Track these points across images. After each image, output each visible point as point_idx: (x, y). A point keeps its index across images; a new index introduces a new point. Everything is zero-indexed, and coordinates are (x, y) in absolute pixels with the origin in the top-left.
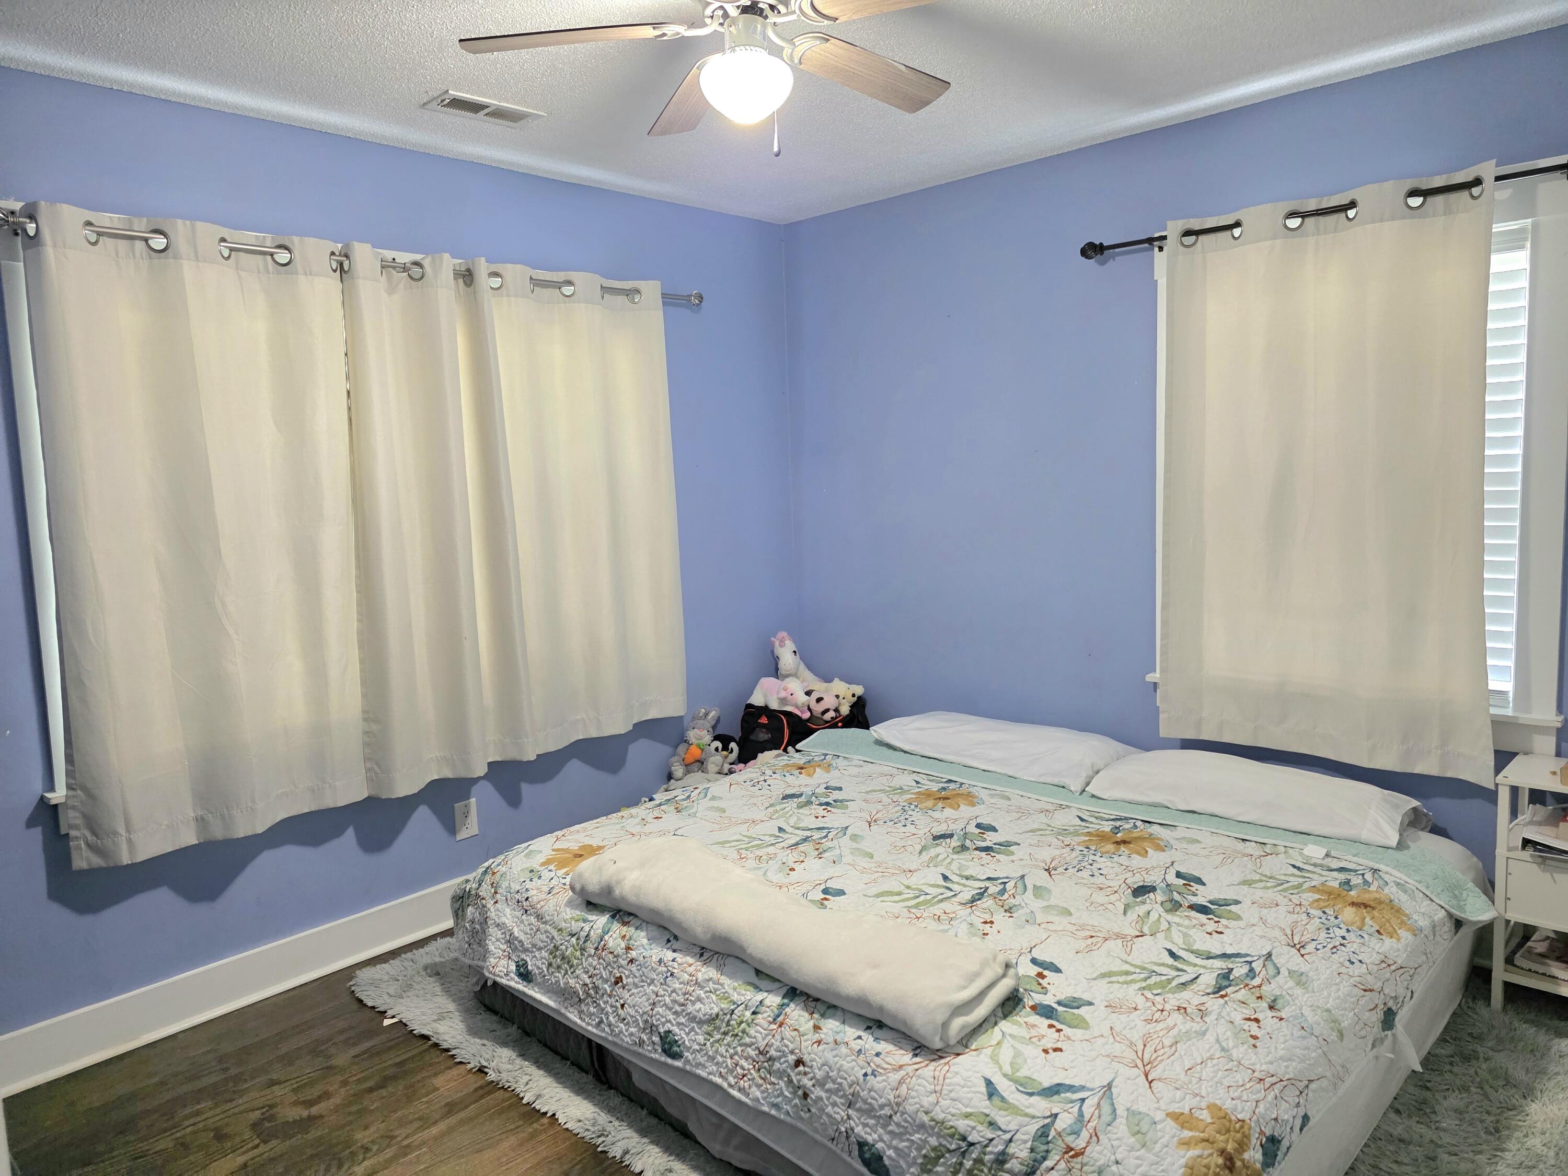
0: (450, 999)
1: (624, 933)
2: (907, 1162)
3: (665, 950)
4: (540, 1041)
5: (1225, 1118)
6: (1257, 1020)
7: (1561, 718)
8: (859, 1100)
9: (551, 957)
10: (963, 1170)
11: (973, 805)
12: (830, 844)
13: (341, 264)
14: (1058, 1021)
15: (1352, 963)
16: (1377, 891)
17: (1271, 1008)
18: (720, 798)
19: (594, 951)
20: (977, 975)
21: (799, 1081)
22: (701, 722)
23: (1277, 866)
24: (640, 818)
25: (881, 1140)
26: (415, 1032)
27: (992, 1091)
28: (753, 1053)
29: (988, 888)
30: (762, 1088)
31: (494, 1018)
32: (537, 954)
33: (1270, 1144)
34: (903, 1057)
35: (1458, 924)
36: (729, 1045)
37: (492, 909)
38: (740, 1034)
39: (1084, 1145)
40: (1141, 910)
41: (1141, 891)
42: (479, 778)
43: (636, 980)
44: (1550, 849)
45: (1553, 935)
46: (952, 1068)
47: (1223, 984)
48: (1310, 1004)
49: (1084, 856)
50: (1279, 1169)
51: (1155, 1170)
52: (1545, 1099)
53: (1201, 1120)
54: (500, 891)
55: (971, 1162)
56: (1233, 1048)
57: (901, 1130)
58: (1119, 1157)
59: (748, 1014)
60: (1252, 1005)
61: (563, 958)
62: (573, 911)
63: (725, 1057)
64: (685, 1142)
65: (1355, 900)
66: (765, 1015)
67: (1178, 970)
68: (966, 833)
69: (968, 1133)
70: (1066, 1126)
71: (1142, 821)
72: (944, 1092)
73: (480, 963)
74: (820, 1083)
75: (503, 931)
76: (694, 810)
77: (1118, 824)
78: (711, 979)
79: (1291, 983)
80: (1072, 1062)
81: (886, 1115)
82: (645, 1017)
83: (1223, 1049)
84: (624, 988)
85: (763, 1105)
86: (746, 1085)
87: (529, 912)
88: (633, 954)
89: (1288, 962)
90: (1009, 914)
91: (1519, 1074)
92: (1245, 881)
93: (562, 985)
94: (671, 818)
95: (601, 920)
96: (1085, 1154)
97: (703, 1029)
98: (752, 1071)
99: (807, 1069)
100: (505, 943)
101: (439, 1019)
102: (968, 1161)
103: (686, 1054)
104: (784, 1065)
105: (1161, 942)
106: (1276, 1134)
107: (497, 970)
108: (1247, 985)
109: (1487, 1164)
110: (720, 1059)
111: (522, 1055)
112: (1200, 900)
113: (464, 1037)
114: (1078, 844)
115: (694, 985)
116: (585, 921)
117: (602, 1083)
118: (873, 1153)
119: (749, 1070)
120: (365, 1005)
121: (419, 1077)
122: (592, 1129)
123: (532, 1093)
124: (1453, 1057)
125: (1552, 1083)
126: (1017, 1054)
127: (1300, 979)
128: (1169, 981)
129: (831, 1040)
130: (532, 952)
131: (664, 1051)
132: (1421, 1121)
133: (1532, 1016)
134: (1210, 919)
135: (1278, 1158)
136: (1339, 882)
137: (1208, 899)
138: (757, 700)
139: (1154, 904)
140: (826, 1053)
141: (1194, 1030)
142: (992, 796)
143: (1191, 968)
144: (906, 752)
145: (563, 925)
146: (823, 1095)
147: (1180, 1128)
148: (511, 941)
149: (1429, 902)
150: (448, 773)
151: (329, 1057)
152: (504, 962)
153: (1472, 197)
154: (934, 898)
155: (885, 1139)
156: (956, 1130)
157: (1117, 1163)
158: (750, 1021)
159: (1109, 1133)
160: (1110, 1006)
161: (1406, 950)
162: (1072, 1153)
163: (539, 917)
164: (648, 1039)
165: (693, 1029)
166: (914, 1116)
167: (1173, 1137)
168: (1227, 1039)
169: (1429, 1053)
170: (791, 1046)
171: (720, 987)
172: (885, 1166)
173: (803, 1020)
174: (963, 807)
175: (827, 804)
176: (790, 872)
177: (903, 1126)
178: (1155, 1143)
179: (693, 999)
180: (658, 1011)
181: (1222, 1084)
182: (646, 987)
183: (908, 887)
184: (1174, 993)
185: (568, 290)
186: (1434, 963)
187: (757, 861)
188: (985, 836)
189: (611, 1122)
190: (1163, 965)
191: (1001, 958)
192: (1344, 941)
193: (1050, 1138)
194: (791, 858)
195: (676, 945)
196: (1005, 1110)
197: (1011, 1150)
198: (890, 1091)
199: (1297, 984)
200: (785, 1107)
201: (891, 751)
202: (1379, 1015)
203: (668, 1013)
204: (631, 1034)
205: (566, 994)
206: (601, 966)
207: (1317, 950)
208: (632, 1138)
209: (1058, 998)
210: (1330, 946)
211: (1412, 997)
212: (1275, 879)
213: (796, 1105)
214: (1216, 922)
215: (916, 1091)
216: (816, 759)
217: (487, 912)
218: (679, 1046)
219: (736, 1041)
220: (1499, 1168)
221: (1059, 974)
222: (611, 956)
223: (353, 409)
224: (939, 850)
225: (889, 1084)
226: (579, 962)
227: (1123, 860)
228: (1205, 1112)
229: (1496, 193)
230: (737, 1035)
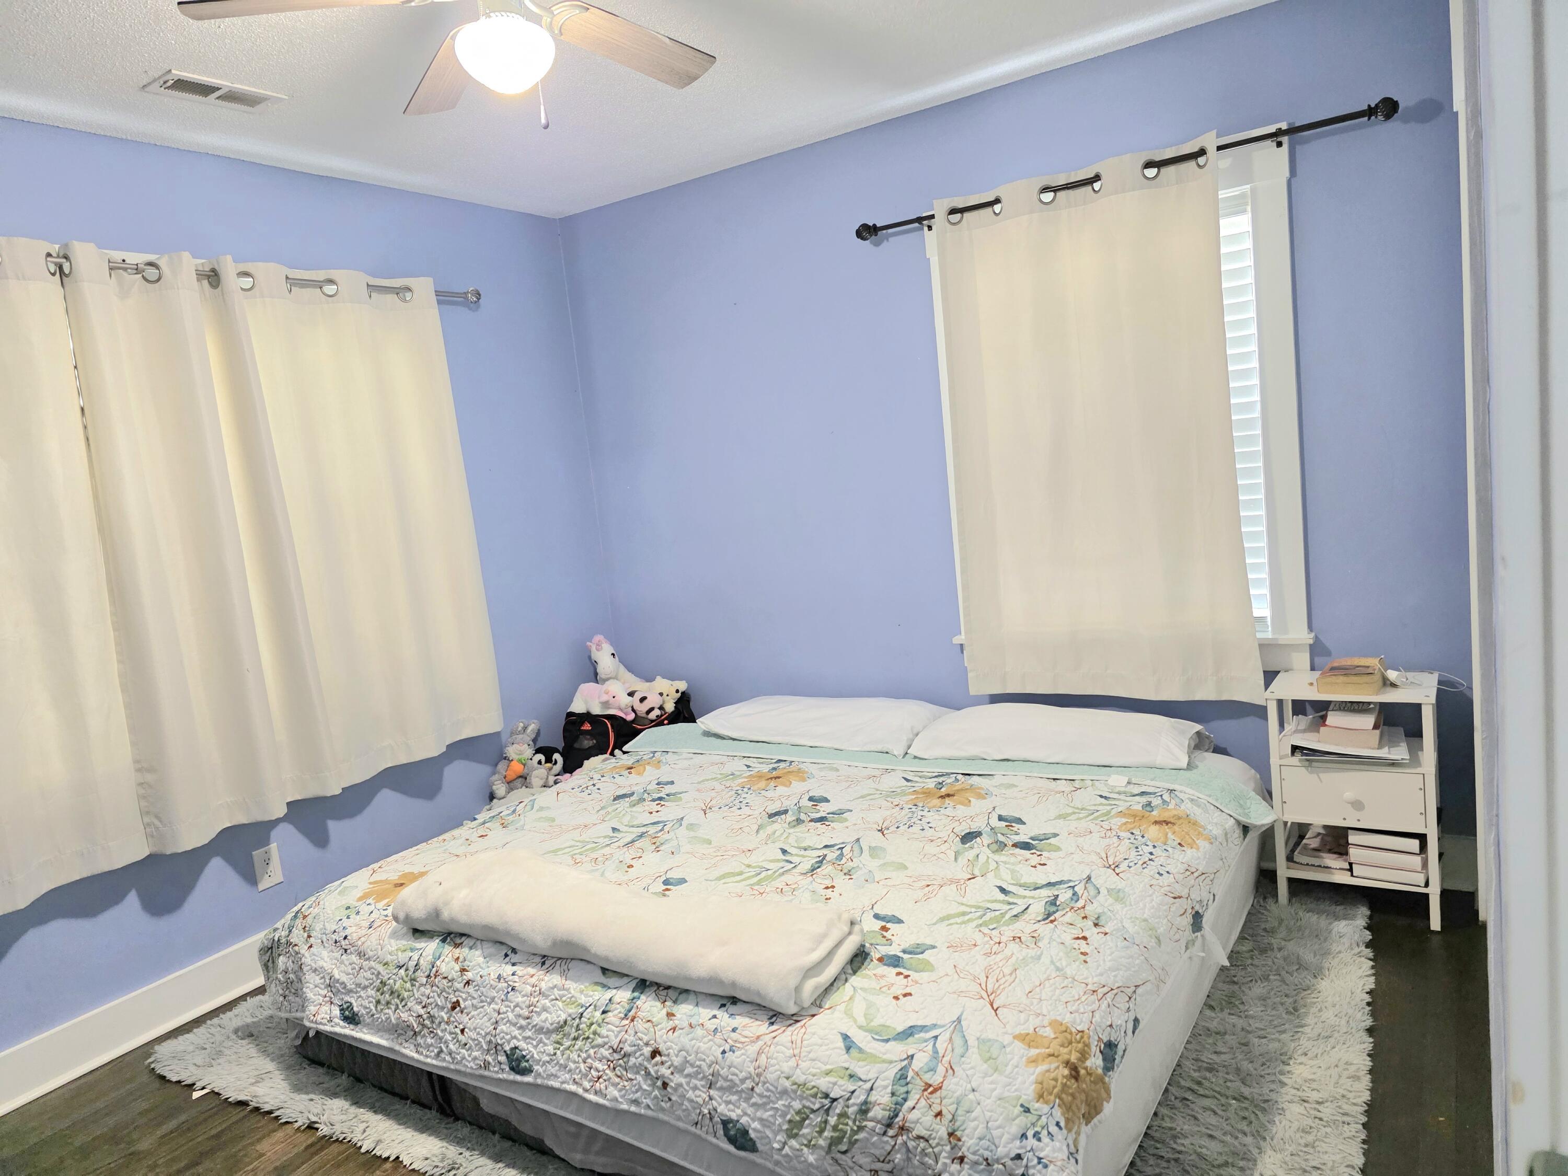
0: (268, 1059)
1: (457, 955)
2: (773, 1131)
3: (504, 965)
4: (374, 1086)
5: (1066, 1031)
6: (1085, 938)
7: (1312, 635)
8: (720, 1078)
9: (378, 993)
10: (828, 1127)
11: (804, 780)
12: (666, 836)
13: (61, 267)
14: (905, 968)
15: (1161, 875)
16: (1175, 809)
17: (1096, 925)
18: (548, 808)
19: (425, 979)
20: (824, 936)
21: (657, 1072)
22: (521, 736)
23: (1087, 798)
24: (464, 839)
25: (745, 1114)
26: (230, 1100)
27: (849, 1044)
28: (605, 1052)
29: (826, 855)
30: (619, 1086)
31: (321, 1070)
32: (362, 993)
33: (1108, 1050)
34: (759, 1027)
35: (1245, 829)
36: (580, 1050)
37: (307, 954)
38: (591, 1036)
39: (941, 1080)
40: (971, 854)
41: (968, 837)
42: (278, 821)
43: (475, 1002)
44: (1314, 752)
45: (1322, 831)
46: (809, 1030)
47: (1051, 910)
48: (1129, 917)
49: (913, 813)
50: (1118, 1071)
51: (1008, 1091)
52: (1332, 975)
53: (1046, 1037)
54: (313, 934)
55: (836, 1118)
56: (1066, 966)
57: (764, 1100)
58: (974, 1084)
59: (598, 1014)
60: (1079, 926)
61: (392, 993)
62: (398, 942)
63: (578, 1062)
64: (544, 1158)
65: (1157, 819)
66: (616, 1012)
67: (1010, 904)
68: (800, 808)
69: (829, 1090)
70: (922, 1065)
71: (962, 774)
72: (803, 1054)
73: (299, 1015)
74: (679, 1070)
75: (322, 975)
76: (521, 823)
77: (941, 780)
78: (555, 986)
79: (1111, 900)
80: (922, 1003)
81: (748, 1089)
82: (488, 1038)
83: (1058, 969)
84: (462, 1012)
85: (621, 1103)
86: (603, 1086)
87: (349, 951)
88: (469, 975)
89: (1106, 882)
90: (849, 877)
91: (1308, 957)
92: (1060, 815)
93: (393, 1021)
94: (496, 833)
95: (430, 947)
96: (943, 1088)
97: (551, 1038)
98: (607, 1072)
99: (664, 1058)
100: (325, 988)
101: (257, 1082)
102: (832, 1117)
103: (536, 1068)
104: (640, 1059)
105: (992, 881)
106: (1112, 1039)
107: (319, 1018)
108: (1072, 908)
109: (1291, 1040)
110: (572, 1066)
111: (356, 1103)
112: (1023, 838)
113: (288, 1095)
114: (907, 803)
115: (538, 996)
116: (412, 950)
117: (448, 1116)
118: (738, 1129)
119: (604, 1071)
120: (169, 1081)
121: (240, 1147)
122: (441, 1165)
123: (371, 1140)
124: (1252, 951)
125: (1336, 960)
126: (870, 1005)
127: (1117, 895)
128: (1003, 915)
129: (686, 1024)
130: (357, 992)
131: (512, 1069)
132: (1232, 1012)
133: (1313, 906)
134: (1033, 854)
135: (1116, 1062)
136: (1141, 805)
137: (1029, 836)
138: (578, 707)
139: (980, 846)
140: (682, 1039)
141: (1029, 956)
142: (821, 770)
143: (1022, 900)
144: (734, 739)
145: (389, 958)
146: (683, 1081)
147: (1027, 1048)
148: (332, 985)
149: (1220, 813)
150: (242, 819)
151: (131, 1143)
152: (326, 1008)
153: (1199, 166)
154: (775, 872)
155: (749, 1112)
156: (818, 1089)
157: (973, 1090)
158: (600, 1021)
159: (963, 1063)
160: (952, 946)
161: (1205, 858)
162: (931, 1089)
163: (361, 954)
164: (493, 1060)
165: (541, 1041)
166: (776, 1084)
167: (1021, 1058)
168: (1060, 960)
169: (1232, 951)
170: (645, 1038)
171: (566, 993)
172: (751, 1139)
173: (655, 1010)
174: (795, 784)
175: (660, 799)
176: (628, 869)
177: (766, 1096)
178: (1006, 1066)
179: (538, 1010)
180: (502, 1029)
181: (1060, 1001)
182: (486, 1007)
183: (749, 866)
184: (1008, 925)
185: (330, 289)
186: (1229, 866)
187: (593, 864)
188: (817, 807)
189: (461, 1154)
190: (995, 901)
191: (846, 917)
192: (1152, 857)
193: (908, 1079)
194: (627, 855)
195: (514, 958)
196: (863, 1060)
197: (872, 1098)
198: (750, 1064)
199: (1116, 900)
200: (644, 1101)
201: (719, 740)
202: (1188, 919)
203: (513, 1028)
204: (475, 1059)
205: (401, 1030)
206: (435, 994)
207: (1130, 867)
208: (486, 1165)
209: (902, 947)
210: (1140, 862)
211: (1214, 900)
212: (1086, 810)
213: (656, 1097)
214: (1038, 856)
215: (776, 1059)
216: (645, 757)
217: (301, 959)
218: (527, 1061)
219: (588, 1044)
220: (1301, 1042)
221: (902, 925)
222: (445, 981)
223: (89, 427)
224: (776, 826)
225: (748, 1057)
226: (411, 993)
227: (949, 811)
228: (1048, 1029)
229: (1219, 162)
230: (588, 1038)
